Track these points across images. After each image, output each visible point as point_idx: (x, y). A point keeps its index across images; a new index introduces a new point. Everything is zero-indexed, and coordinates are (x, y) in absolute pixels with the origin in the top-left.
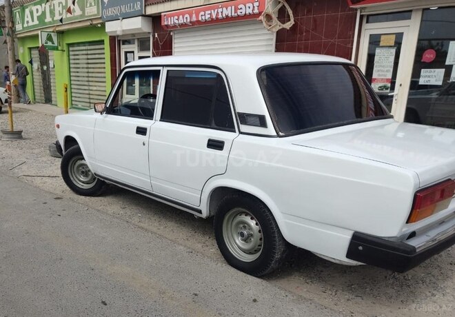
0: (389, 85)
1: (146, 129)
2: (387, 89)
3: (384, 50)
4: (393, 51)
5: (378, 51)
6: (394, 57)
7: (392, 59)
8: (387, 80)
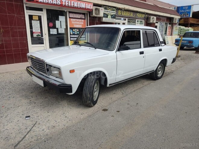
0: (40, 34)
1: (143, 52)
2: (40, 36)
3: (35, 21)
4: (39, 22)
5: (33, 21)
6: (39, 24)
7: (39, 25)
8: (39, 32)
